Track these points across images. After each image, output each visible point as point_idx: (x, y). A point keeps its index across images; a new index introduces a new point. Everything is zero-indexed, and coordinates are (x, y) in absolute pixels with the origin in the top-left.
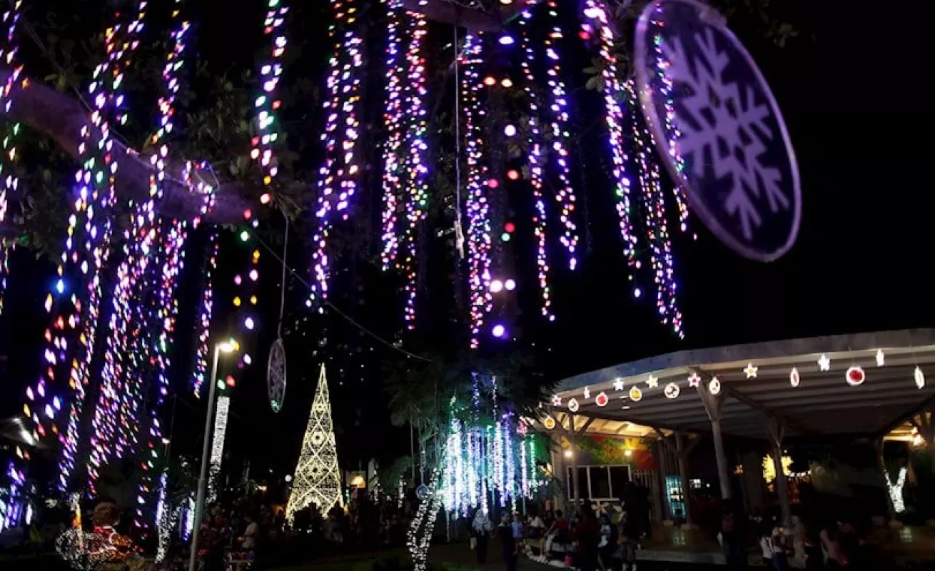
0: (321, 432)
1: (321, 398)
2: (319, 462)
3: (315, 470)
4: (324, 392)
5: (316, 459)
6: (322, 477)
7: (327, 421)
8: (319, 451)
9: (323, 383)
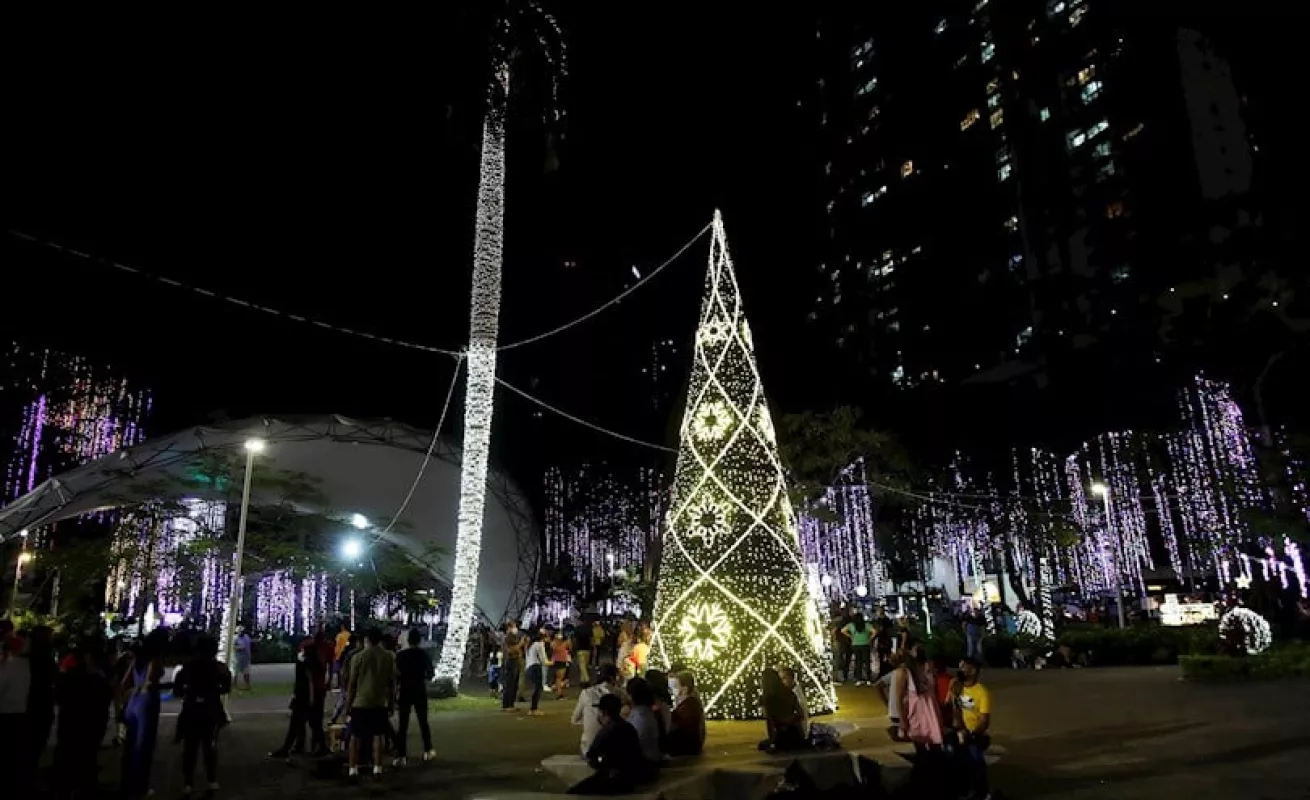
0: (720, 404)
1: (716, 303)
2: (719, 496)
3: (708, 519)
4: (725, 289)
5: (710, 483)
6: (731, 541)
7: (739, 370)
8: (717, 459)
9: (720, 264)
